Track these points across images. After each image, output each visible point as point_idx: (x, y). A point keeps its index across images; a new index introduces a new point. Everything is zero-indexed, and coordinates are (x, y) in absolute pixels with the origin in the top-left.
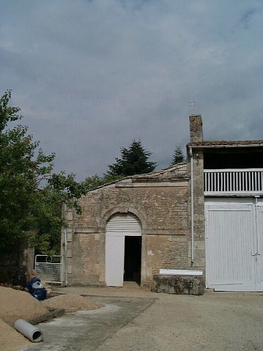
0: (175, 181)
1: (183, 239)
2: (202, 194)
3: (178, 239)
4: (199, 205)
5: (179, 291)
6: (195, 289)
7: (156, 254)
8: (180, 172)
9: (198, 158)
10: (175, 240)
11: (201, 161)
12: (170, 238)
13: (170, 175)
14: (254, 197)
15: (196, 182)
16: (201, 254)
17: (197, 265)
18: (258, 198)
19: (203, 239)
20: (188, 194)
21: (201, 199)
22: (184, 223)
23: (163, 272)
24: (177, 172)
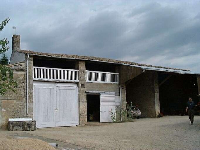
0: (18, 71)
1: (22, 102)
2: (32, 79)
3: (19, 102)
4: (30, 84)
5: (24, 129)
6: (33, 127)
7: (7, 110)
8: (21, 67)
9: (31, 60)
10: (17, 102)
11: (32, 62)
12: (15, 102)
13: (16, 68)
14: (56, 82)
15: (29, 72)
16: (31, 110)
17: (29, 115)
18: (58, 83)
19: (32, 102)
20: (25, 78)
21: (32, 81)
22: (22, 94)
23: (11, 120)
24: (19, 66)
